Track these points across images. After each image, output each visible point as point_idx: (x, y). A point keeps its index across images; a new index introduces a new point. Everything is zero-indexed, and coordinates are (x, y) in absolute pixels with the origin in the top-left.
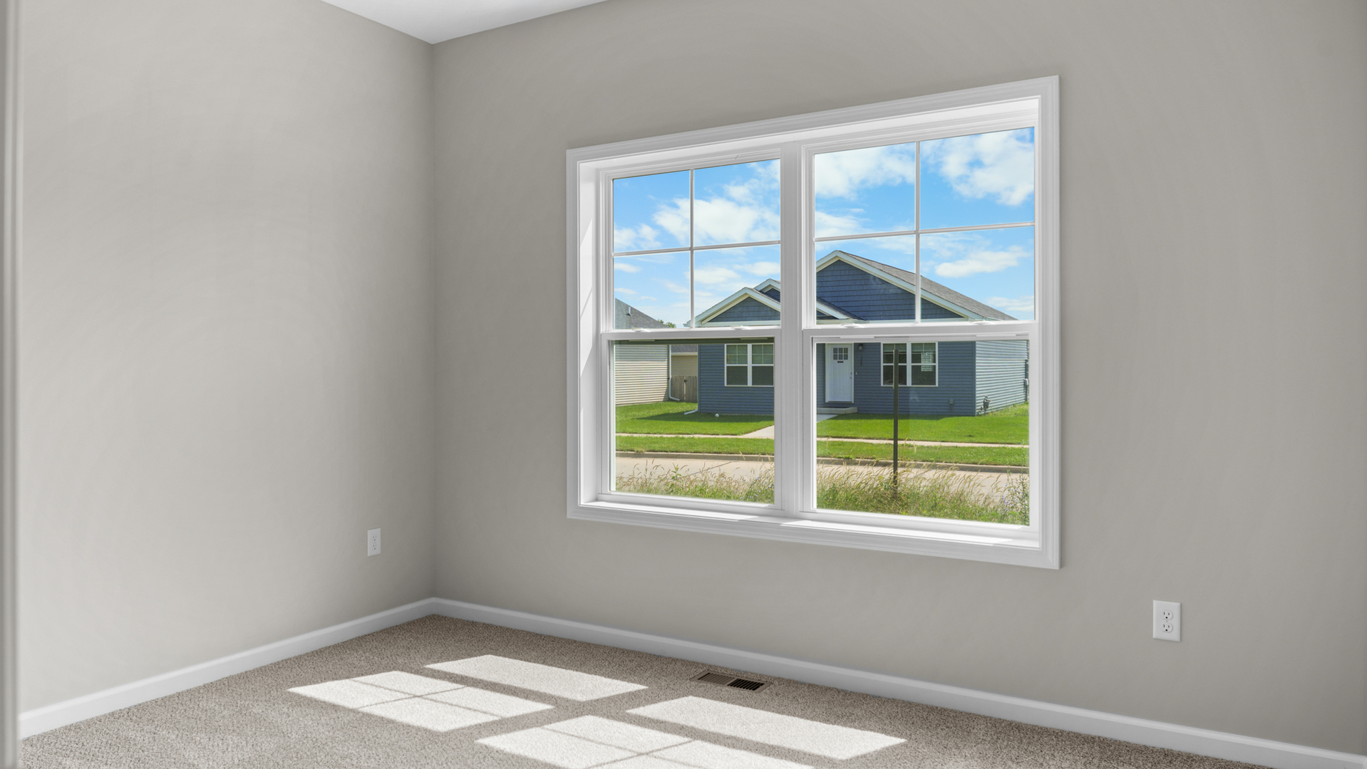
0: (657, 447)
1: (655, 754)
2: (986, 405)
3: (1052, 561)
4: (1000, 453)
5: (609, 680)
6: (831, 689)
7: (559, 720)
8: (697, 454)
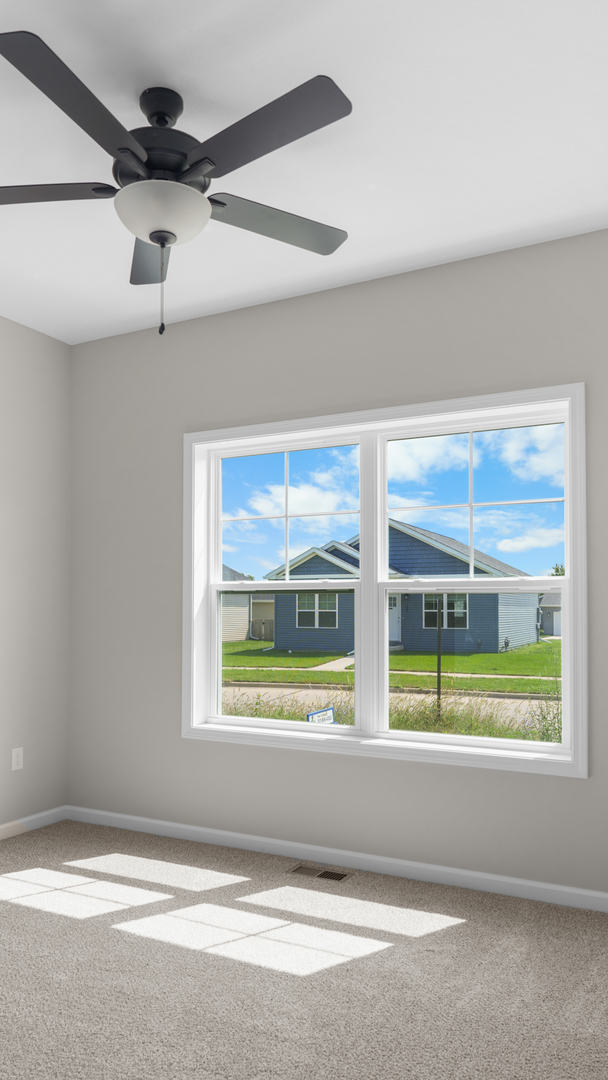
0: (241, 678)
1: (261, 935)
2: (507, 644)
3: (582, 772)
4: (519, 683)
5: (218, 874)
6: (402, 878)
7: (179, 907)
8: (275, 684)
